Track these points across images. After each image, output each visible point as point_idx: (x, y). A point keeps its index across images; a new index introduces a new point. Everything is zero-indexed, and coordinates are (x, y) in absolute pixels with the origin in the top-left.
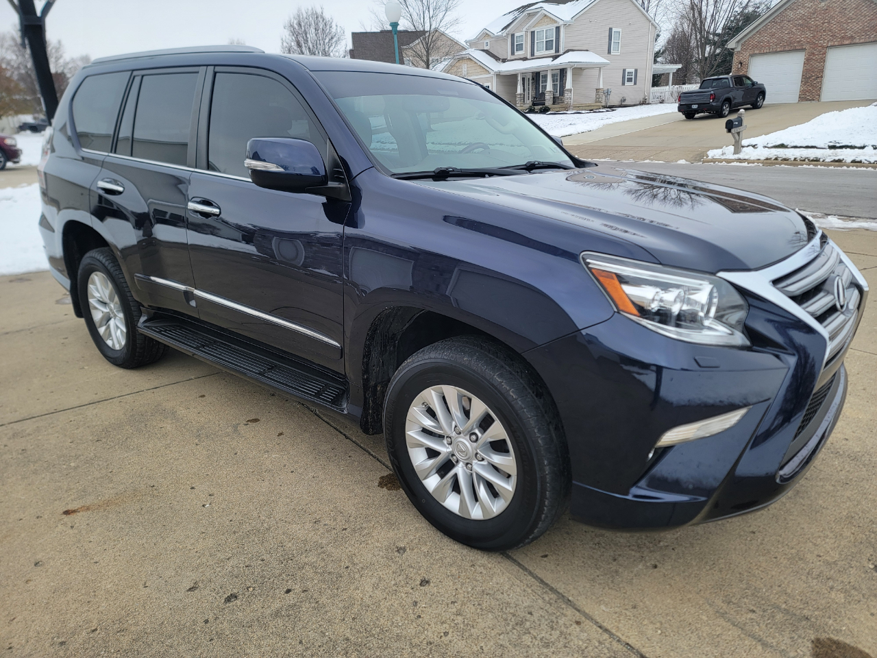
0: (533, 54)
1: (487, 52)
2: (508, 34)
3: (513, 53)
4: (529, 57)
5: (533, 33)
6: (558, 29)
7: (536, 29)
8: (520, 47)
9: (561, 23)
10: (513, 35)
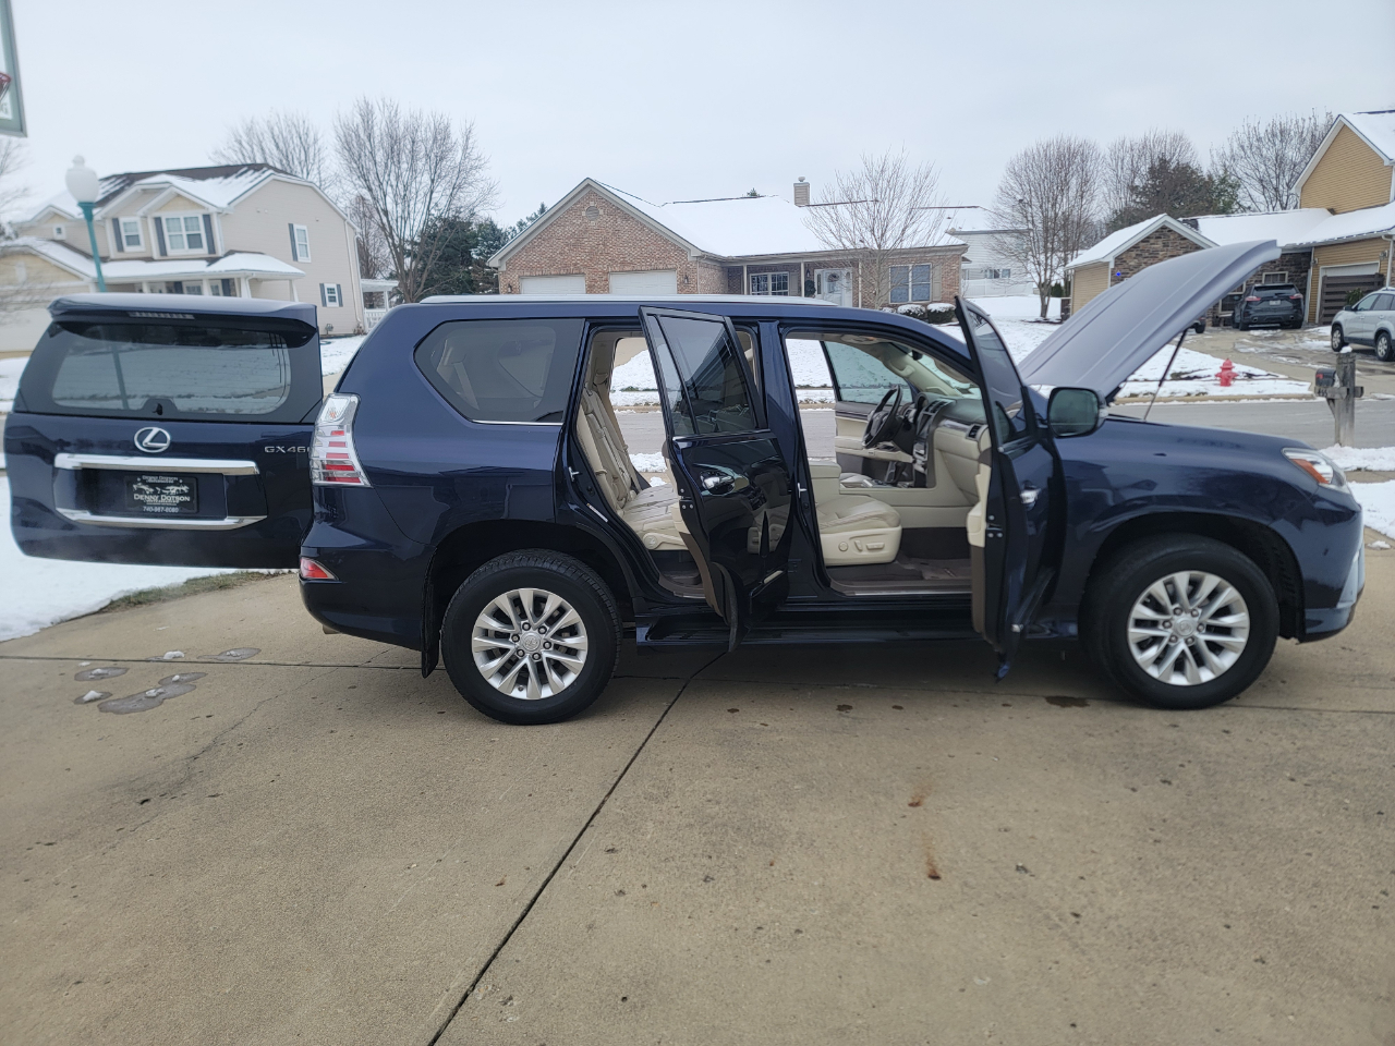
0: (163, 252)
1: (62, 243)
2: (104, 219)
3: (120, 248)
4: (156, 255)
5: (158, 221)
6: (207, 218)
7: (164, 216)
8: (134, 240)
9: (212, 210)
10: (116, 222)
